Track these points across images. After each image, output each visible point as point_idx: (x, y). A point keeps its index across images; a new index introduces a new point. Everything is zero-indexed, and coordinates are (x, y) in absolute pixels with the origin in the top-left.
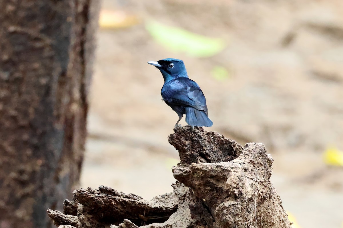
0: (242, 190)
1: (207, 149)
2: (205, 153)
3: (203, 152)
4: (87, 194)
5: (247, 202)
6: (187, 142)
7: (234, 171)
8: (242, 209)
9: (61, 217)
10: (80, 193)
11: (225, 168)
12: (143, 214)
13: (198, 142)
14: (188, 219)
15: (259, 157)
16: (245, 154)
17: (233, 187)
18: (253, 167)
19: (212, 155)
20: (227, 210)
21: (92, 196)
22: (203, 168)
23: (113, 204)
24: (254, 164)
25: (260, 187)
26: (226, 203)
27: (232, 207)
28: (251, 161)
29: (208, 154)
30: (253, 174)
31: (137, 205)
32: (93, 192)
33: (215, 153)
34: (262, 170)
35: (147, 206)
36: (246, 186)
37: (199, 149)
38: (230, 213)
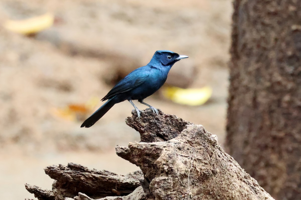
0: (172, 166)
1: (165, 130)
2: (162, 134)
3: (160, 133)
4: (57, 170)
5: (179, 177)
6: (144, 124)
7: (166, 150)
8: (174, 184)
9: (39, 190)
10: (50, 169)
11: (158, 147)
12: (115, 189)
13: (155, 124)
14: (142, 193)
15: (198, 137)
16: (183, 134)
17: (163, 164)
18: (190, 147)
19: (170, 135)
20: (158, 185)
21: (62, 172)
22: (138, 146)
23: (82, 179)
24: (191, 144)
25: (198, 164)
26: (157, 178)
27: (163, 182)
28: (188, 141)
29: (166, 135)
30: (189, 152)
31: (108, 180)
32: (63, 168)
33: (173, 134)
34: (201, 149)
35: (118, 181)
36: (177, 163)
37: (156, 130)
38: (160, 187)
